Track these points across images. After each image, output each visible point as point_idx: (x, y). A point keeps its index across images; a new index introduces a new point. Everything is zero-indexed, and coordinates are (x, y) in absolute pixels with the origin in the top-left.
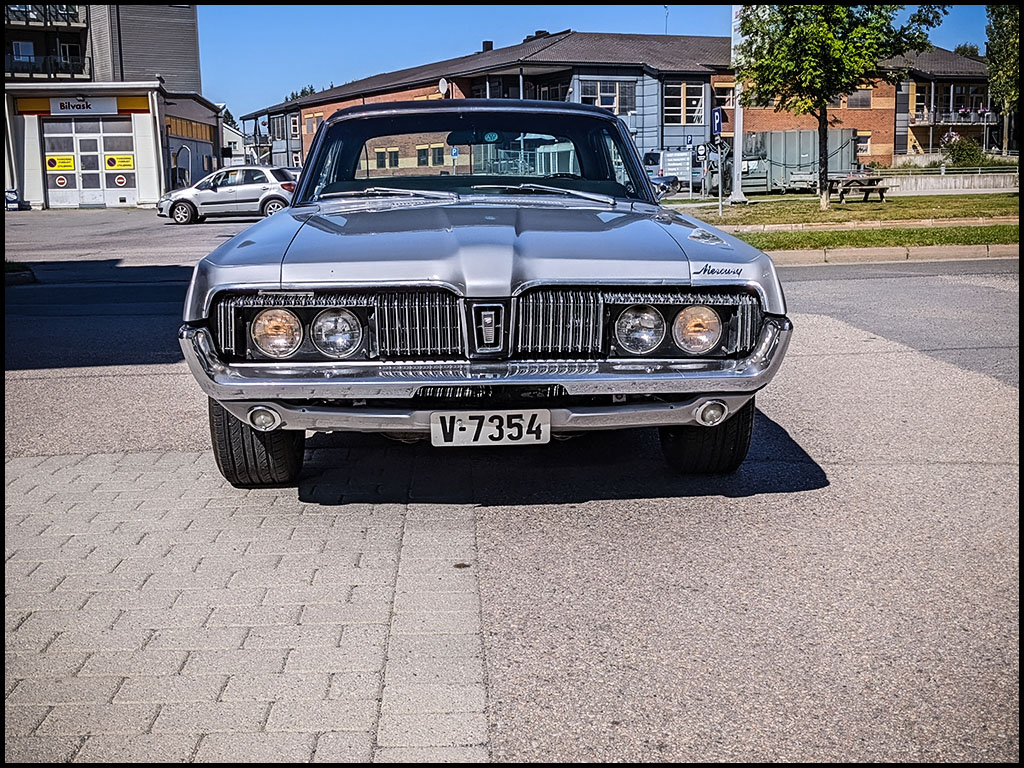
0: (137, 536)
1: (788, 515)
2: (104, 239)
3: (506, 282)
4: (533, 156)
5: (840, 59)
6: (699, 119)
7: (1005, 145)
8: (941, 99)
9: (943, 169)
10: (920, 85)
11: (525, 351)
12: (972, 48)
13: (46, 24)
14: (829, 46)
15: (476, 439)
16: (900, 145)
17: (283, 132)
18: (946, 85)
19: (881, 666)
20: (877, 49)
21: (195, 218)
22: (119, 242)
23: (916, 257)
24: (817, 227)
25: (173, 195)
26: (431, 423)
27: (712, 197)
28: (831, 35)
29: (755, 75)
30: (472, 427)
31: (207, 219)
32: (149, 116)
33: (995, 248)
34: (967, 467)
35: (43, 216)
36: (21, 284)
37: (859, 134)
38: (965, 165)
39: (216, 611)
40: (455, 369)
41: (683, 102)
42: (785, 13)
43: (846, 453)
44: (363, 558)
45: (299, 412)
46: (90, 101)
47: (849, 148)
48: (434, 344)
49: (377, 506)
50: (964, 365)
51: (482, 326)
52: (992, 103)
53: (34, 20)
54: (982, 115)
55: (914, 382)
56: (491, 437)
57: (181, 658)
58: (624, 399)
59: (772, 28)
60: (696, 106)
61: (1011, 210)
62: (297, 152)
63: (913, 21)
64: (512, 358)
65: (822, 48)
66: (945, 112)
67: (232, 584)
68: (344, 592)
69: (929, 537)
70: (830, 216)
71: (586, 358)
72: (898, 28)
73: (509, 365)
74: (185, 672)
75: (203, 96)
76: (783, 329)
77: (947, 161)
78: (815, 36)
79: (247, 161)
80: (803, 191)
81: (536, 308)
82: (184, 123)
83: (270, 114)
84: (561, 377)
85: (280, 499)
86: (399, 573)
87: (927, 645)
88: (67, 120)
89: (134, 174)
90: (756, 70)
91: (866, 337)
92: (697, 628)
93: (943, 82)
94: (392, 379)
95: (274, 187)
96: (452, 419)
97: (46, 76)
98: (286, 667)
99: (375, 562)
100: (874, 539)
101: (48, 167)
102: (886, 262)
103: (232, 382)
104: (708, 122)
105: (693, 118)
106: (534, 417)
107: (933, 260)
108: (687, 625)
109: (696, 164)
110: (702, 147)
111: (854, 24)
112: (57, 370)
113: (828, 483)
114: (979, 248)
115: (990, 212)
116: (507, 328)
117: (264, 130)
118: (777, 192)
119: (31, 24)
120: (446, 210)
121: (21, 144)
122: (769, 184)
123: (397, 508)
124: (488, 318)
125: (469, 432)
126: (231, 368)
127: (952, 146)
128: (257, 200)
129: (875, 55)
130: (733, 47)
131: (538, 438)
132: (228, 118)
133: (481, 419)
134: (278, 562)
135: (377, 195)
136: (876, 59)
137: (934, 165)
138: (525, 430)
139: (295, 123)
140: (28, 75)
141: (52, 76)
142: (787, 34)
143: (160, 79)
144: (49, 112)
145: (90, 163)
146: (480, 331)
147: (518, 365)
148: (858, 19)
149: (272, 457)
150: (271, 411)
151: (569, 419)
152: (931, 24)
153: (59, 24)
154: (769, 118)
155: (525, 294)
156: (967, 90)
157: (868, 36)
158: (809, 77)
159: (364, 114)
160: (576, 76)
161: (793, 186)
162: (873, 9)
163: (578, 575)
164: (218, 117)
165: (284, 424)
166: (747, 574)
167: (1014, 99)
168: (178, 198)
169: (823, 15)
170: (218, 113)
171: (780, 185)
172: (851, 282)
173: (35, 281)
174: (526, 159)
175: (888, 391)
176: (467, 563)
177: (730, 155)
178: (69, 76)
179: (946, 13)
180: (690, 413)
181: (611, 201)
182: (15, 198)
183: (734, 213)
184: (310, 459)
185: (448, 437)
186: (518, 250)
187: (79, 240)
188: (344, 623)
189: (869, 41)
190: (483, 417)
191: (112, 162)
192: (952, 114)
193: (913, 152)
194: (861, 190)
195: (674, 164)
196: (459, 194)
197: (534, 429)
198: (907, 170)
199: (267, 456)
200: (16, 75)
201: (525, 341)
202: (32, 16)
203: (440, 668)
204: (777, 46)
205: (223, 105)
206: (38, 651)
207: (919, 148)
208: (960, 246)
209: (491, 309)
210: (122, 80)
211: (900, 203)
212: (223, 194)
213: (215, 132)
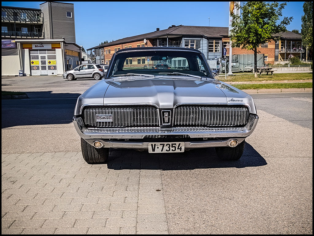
0: (59, 180)
1: (256, 174)
2: (47, 85)
3: (172, 104)
4: (171, 61)
5: (261, 34)
6: (219, 51)
7: (307, 59)
8: (288, 45)
9: (289, 66)
10: (283, 41)
11: (177, 125)
12: (297, 30)
13: (31, 23)
14: (258, 30)
15: (162, 151)
16: (276, 58)
17: (99, 54)
18: (290, 41)
19: (291, 226)
20: (271, 31)
21: (74, 79)
22: (52, 86)
23: (284, 92)
24: (254, 83)
25: (67, 72)
26: (148, 146)
27: (222, 73)
28: (258, 27)
29: (236, 38)
30: (161, 147)
31: (77, 79)
32: (61, 49)
33: (307, 89)
34: (308, 158)
35: (30, 78)
36: (24, 99)
37: (265, 55)
38: (295, 64)
39: (84, 205)
40: (156, 130)
41: (214, 46)
42: (245, 21)
43: (271, 154)
44: (128, 188)
45: (108, 142)
46: (43, 45)
47: (262, 59)
48: (150, 122)
49: (131, 170)
50: (303, 126)
51: (164, 117)
52: (303, 46)
53: (28, 21)
54: (300, 50)
55: (289, 131)
56: (167, 150)
57: (74, 221)
58: (207, 139)
59: (241, 25)
60: (218, 47)
61: (310, 78)
62: (103, 60)
63: (282, 23)
64: (173, 127)
65: (256, 31)
66: (289, 49)
67: (89, 196)
68: (123, 199)
69: (300, 182)
70: (258, 79)
71: (195, 127)
72: (277, 25)
73: (172, 129)
74: (75, 226)
75: (76, 43)
76: (255, 118)
77: (290, 63)
78: (254, 27)
79: (89, 62)
80: (249, 72)
81: (181, 112)
82: (71, 51)
83: (95, 49)
84: (188, 132)
85: (102, 168)
86: (139, 193)
87: (304, 218)
88: (37, 50)
89: (56, 66)
90: (236, 37)
91: (272, 117)
92: (232, 212)
93: (289, 40)
94: (137, 133)
95: (97, 70)
96: (155, 145)
97: (31, 38)
98: (106, 225)
99: (132, 189)
100: (283, 182)
101: (31, 64)
102: (275, 93)
103: (89, 133)
104: (221, 52)
105: (217, 50)
106: (180, 144)
107: (289, 93)
108: (229, 211)
109: (218, 64)
110: (220, 59)
111: (265, 24)
112: (34, 125)
113: (267, 164)
114: (302, 89)
115: (304, 78)
116: (172, 118)
117: (93, 53)
118: (241, 72)
119: (27, 22)
120: (152, 80)
121: (24, 57)
122: (239, 69)
123: (138, 171)
124: (166, 115)
125: (160, 149)
126: (88, 129)
127: (291, 59)
128: (92, 74)
129: (271, 33)
130: (229, 30)
131: (181, 150)
132: (83, 50)
133: (164, 145)
134: (102, 189)
135: (131, 75)
136: (271, 34)
137: (286, 64)
138: (177, 148)
139: (102, 51)
140: (26, 37)
141: (33, 37)
142: (245, 27)
143: (64, 38)
144: (32, 48)
145: (43, 63)
146: (164, 119)
147: (175, 129)
148: (266, 22)
149: (100, 155)
150: (100, 142)
151: (190, 145)
152: (287, 24)
153: (35, 23)
154: (240, 51)
155: (177, 107)
156: (296, 42)
157: (269, 28)
158: (252, 39)
159: (126, 51)
160: (183, 38)
161: (246, 70)
162: (270, 19)
163: (194, 194)
164: (80, 50)
165: (104, 146)
166: (246, 194)
167: (310, 46)
168: (69, 73)
169: (256, 21)
170: (80, 48)
171: (242, 70)
172: (266, 99)
173: (28, 98)
174: (169, 62)
175: (281, 134)
176: (160, 189)
177: (228, 61)
178: (38, 38)
179: (291, 21)
180: (227, 143)
181: (200, 78)
182: (22, 73)
183: (229, 78)
184: (110, 155)
185: (154, 150)
186: (175, 94)
187: (40, 85)
188: (123, 210)
189: (269, 29)
190: (164, 144)
191: (50, 62)
192: (291, 50)
193: (280, 61)
194: (266, 72)
195: (212, 64)
196: (155, 75)
197: (179, 148)
198: (278, 66)
199: (98, 155)
200: (22, 37)
201: (177, 121)
202: (27, 20)
203: (154, 225)
204: (242, 30)
205: (82, 46)
206: (30, 219)
207: (282, 59)
208: (297, 89)
209: (167, 112)
210: (53, 39)
211: (277, 75)
212: (82, 72)
213: (80, 54)
